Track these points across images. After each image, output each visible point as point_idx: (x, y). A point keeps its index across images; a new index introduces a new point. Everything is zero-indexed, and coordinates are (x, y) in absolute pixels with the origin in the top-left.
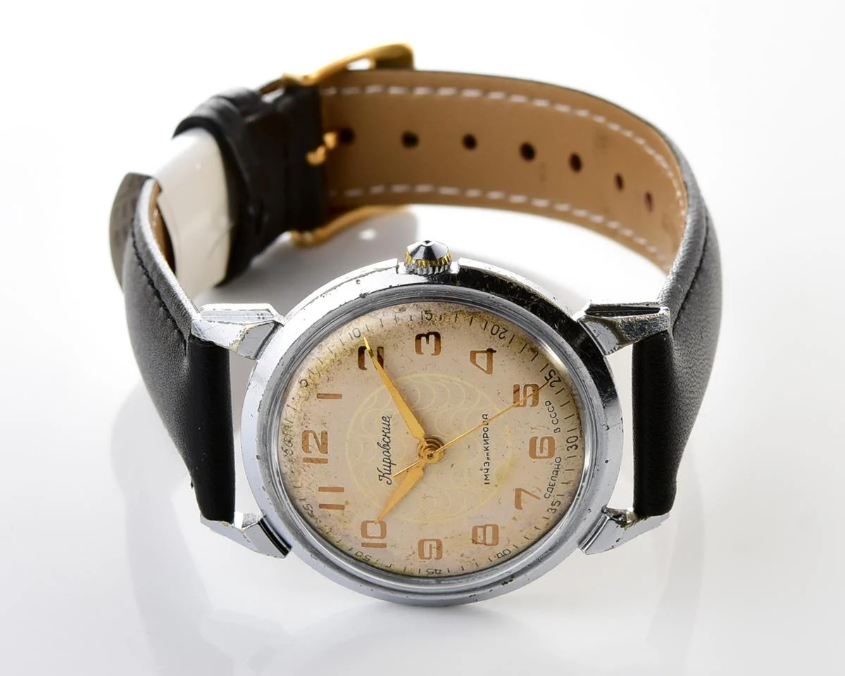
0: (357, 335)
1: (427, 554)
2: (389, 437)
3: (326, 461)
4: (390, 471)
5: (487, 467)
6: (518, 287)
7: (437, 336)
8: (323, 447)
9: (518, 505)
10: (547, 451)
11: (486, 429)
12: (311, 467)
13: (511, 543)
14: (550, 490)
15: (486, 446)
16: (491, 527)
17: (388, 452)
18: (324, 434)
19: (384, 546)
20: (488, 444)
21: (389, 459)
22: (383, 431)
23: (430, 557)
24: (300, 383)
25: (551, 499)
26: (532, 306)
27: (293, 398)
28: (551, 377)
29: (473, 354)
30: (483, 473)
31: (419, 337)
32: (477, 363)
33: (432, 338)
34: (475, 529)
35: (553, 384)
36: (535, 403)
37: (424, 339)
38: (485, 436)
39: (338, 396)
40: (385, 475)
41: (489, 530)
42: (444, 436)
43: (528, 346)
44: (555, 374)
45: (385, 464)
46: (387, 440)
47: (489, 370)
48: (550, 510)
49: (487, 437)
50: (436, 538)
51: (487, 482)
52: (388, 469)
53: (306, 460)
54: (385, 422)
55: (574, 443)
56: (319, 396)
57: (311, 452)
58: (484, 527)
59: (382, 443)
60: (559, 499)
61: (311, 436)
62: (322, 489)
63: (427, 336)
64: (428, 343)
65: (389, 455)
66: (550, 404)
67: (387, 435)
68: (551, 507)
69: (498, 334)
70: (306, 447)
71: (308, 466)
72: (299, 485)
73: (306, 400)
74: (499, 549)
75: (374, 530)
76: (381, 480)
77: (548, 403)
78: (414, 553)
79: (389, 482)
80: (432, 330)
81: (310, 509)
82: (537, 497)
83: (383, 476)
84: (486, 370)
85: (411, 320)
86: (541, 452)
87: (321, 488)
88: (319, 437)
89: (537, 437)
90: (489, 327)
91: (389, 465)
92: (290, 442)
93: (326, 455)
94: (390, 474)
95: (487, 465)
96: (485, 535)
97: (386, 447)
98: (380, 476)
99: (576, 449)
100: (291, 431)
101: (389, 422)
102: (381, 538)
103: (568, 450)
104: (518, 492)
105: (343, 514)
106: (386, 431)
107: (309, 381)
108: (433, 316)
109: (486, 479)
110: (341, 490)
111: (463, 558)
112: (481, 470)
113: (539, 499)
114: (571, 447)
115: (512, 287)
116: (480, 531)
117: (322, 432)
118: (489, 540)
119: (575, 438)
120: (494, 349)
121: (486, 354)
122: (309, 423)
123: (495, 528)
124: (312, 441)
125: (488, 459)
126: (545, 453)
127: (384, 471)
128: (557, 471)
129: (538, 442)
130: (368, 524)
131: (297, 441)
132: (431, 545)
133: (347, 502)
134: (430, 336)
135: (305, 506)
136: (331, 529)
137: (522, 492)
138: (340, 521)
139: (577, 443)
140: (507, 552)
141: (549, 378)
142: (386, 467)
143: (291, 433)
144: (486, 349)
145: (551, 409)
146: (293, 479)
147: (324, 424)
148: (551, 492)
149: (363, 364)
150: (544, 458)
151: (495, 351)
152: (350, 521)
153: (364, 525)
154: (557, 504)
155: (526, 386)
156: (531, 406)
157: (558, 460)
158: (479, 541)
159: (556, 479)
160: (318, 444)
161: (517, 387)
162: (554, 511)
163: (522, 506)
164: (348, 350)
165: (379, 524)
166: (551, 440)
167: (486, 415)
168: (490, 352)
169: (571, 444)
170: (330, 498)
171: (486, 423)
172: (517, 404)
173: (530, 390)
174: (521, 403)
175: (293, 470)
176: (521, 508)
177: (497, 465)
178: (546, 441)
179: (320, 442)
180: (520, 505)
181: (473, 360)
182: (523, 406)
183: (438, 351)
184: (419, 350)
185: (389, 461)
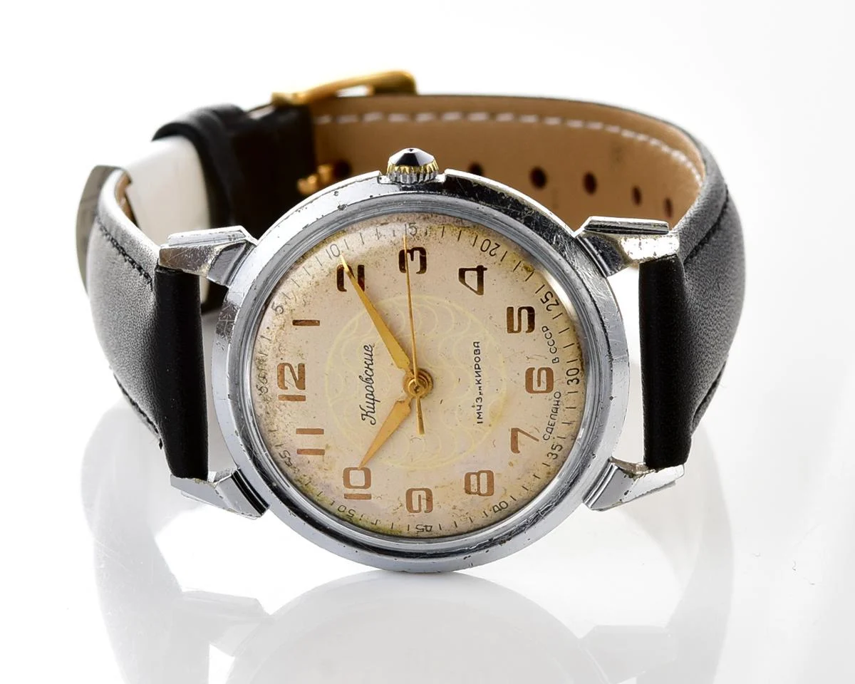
0: (336, 254)
1: (416, 507)
2: (371, 370)
3: (302, 398)
4: (374, 409)
5: (479, 403)
6: (510, 197)
7: (423, 251)
8: (301, 383)
9: (515, 449)
10: (546, 385)
11: (477, 359)
12: (288, 406)
13: (509, 494)
14: (549, 430)
15: (478, 379)
16: (485, 474)
17: (372, 387)
18: (302, 367)
19: (369, 497)
20: (480, 376)
21: (372, 395)
22: (365, 362)
23: (420, 510)
24: (276, 310)
25: (550, 443)
26: (525, 219)
27: (268, 328)
28: (548, 300)
29: (462, 273)
30: (475, 410)
31: (402, 255)
32: (466, 282)
33: (417, 254)
34: (468, 476)
35: (550, 308)
36: (531, 326)
37: (408, 256)
38: (477, 367)
39: (316, 323)
40: (368, 414)
41: (484, 477)
42: (431, 368)
43: (522, 265)
44: (552, 296)
45: (369, 400)
46: (369, 372)
47: (480, 291)
48: (550, 455)
49: (479, 368)
50: (425, 487)
51: (480, 420)
52: (372, 406)
53: (282, 398)
54: (367, 352)
55: (574, 377)
56: (295, 323)
57: (287, 388)
58: (478, 474)
59: (365, 376)
60: (560, 442)
61: (287, 369)
62: (301, 431)
63: (411, 252)
64: (412, 259)
65: (371, 390)
66: (548, 330)
67: (370, 366)
68: (552, 451)
69: (489, 250)
70: (282, 383)
71: (284, 405)
72: (275, 428)
73: (281, 328)
74: (495, 500)
75: (357, 478)
76: (364, 420)
77: (545, 329)
78: (401, 505)
79: (373, 422)
80: (416, 246)
81: (288, 456)
82: (535, 439)
83: (367, 415)
84: (476, 290)
85: (394, 236)
86: (539, 386)
87: (299, 429)
88: (296, 370)
89: (534, 369)
90: (479, 243)
91: (372, 401)
92: (264, 378)
93: (303, 391)
94: (374, 412)
95: (479, 401)
96: (479, 484)
97: (368, 380)
98: (362, 415)
99: (577, 383)
100: (266, 365)
101: (371, 352)
102: (364, 487)
103: (568, 384)
104: (515, 432)
105: (323, 460)
106: (370, 362)
107: (285, 307)
108: (418, 230)
109: (478, 418)
110: (321, 432)
111: (457, 511)
112: (473, 406)
113: (538, 440)
114: (572, 381)
115: (503, 198)
116: (473, 478)
117: (299, 365)
118: (484, 490)
119: (576, 371)
120: (485, 267)
121: (476, 272)
122: (284, 355)
123: (490, 475)
124: (288, 375)
125: (480, 394)
126: (543, 387)
127: (368, 410)
128: (557, 409)
129: (535, 373)
130: (351, 472)
131: (273, 375)
132: (420, 496)
133: (327, 447)
134: (415, 252)
135: (282, 454)
136: (310, 478)
137: (519, 433)
138: (319, 468)
139: (578, 376)
140: (504, 505)
141: (545, 300)
142: (368, 404)
143: (266, 368)
144: (476, 267)
145: (548, 336)
146: (268, 421)
147: (301, 355)
148: (551, 433)
149: (343, 285)
150: (542, 392)
151: (486, 269)
152: (331, 469)
153: (347, 473)
154: (558, 448)
155: (521, 309)
156: (527, 332)
157: (557, 395)
158: (473, 491)
159: (556, 417)
160: (295, 379)
161: (510, 310)
162: (554, 456)
163: (519, 449)
164: (326, 270)
165: (363, 471)
166: (549, 371)
167: (478, 343)
168: (480, 270)
169: (572, 378)
170: (309, 442)
171: (477, 352)
172: (510, 330)
173: (525, 313)
174: (516, 329)
175: (268, 411)
176: (518, 452)
177: (490, 401)
178: (544, 373)
179: (297, 376)
180: (517, 448)
181: (462, 278)
182: (518, 332)
183: (423, 269)
184: (403, 268)
185: (372, 397)
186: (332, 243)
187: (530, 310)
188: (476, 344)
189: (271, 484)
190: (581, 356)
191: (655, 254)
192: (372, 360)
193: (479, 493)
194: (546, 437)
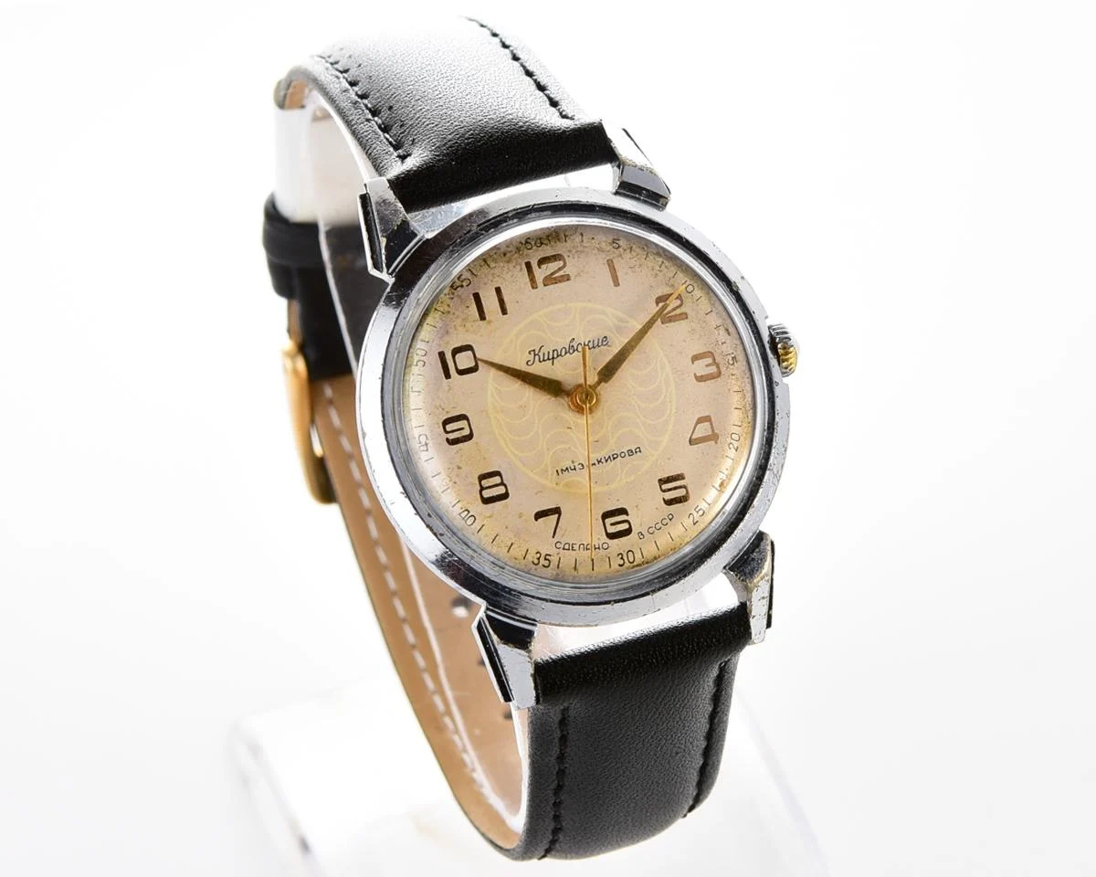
0: (687, 290)
1: (449, 427)
2: (584, 349)
3: (534, 286)
4: (544, 360)
5: (578, 467)
7: (717, 375)
8: (549, 280)
9: (539, 515)
10: (614, 531)
11: (623, 455)
12: (522, 272)
13: (486, 522)
14: (567, 547)
15: (603, 461)
16: (504, 491)
17: (566, 353)
18: (567, 278)
19: (448, 376)
20: (606, 461)
21: (558, 356)
22: (589, 341)
23: (447, 432)
24: (613, 242)
25: (553, 551)
27: (592, 238)
28: (698, 513)
29: (707, 419)
30: (568, 464)
31: (710, 354)
32: (698, 425)
33: (713, 369)
34: (498, 474)
35: (692, 517)
36: (669, 502)
37: (709, 360)
38: (615, 456)
39: (616, 283)
40: (537, 357)
41: (501, 490)
42: (603, 410)
43: (725, 477)
44: (701, 517)
45: (551, 354)
46: (580, 348)
47: (693, 442)
48: (538, 555)
49: (614, 459)
50: (474, 432)
51: (559, 471)
52: (546, 358)
53: (528, 265)
54: (600, 341)
55: (626, 560)
56: (610, 263)
57: (540, 268)
58: (502, 484)
59: (575, 344)
60: (554, 563)
61: (561, 263)
62: (498, 290)
63: (714, 363)
64: (707, 366)
65: (563, 354)
66: (670, 520)
67: (586, 347)
68: (543, 554)
69: (732, 442)
70: (543, 261)
71: (521, 269)
72: (492, 265)
73: (599, 250)
74: (478, 508)
75: (465, 360)
76: (530, 353)
77: (670, 517)
78: (448, 412)
79: (529, 363)
80: (721, 367)
81: (464, 284)
82: (554, 533)
83: (535, 355)
84: (694, 437)
85: (722, 344)
86: (612, 524)
88: (561, 273)
89: (627, 515)
90: (737, 431)
91: (551, 357)
92: (542, 244)
93: (542, 284)
94: (540, 361)
95: (580, 466)
96: (492, 487)
97: (571, 349)
98: (534, 350)
99: (620, 565)
100: (555, 242)
101: (602, 345)
102: (456, 368)
103: (618, 555)
104: (557, 511)
105: (474, 321)
106: (591, 345)
107: (621, 249)
108: (732, 367)
109: (562, 470)
110: (504, 312)
111: (456, 470)
112: (573, 462)
113: (553, 536)
114: (622, 558)
116: (497, 480)
117: (568, 275)
118: (487, 494)
119: (632, 560)
120: (719, 440)
121: (710, 433)
122: (574, 258)
123: (505, 496)
124: (553, 266)
126: (612, 530)
127: (541, 354)
128: (591, 549)
129: (623, 517)
130: (470, 352)
131: (547, 251)
132: (462, 429)
133: (490, 322)
134: (715, 367)
135: (463, 277)
136: (449, 312)
137: (557, 515)
138: (464, 320)
139: (627, 564)
140: (470, 521)
141: (698, 510)
142: (546, 353)
143: (552, 243)
144: (716, 431)
145: (664, 522)
146: (495, 256)
147: (579, 275)
148: (564, 549)
150: (606, 529)
151: (716, 442)
152: (467, 331)
153: (469, 348)
154: (546, 563)
155: (685, 487)
156: (664, 499)
157: (605, 546)
158: (483, 482)
159: (582, 549)
160: (552, 274)
161: (681, 477)
162: (536, 561)
163: (539, 520)
164: (671, 282)
165: (474, 364)
166: (628, 532)
167: (640, 451)
168: (714, 437)
169: (625, 558)
170: (490, 303)
171: (631, 453)
172: (662, 482)
173: (682, 492)
174: (664, 487)
175: (508, 255)
176: (536, 519)
177: (581, 477)
178: (625, 526)
179: (556, 275)
180: (540, 517)
181: (700, 420)
182: (661, 489)
183: (700, 379)
184: (695, 358)
185: (555, 356)
186: (695, 285)
187: (686, 497)
188: (639, 450)
190: (647, 563)
191: (753, 618)
192: (594, 347)
193: (482, 489)
194: (558, 545)
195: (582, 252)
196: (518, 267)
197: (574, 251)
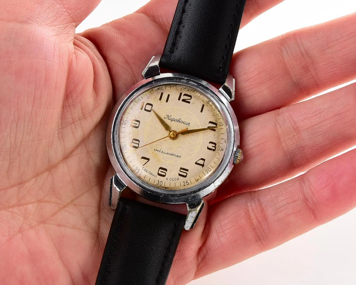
0: (220, 125)
1: (134, 122)
2: (182, 123)
3: (179, 99)
5: (161, 152)
7: (214, 150)
8: (184, 100)
11: (175, 155)
13: (128, 151)
14: (145, 170)
15: (169, 154)
16: (137, 146)
18: (189, 102)
19: (142, 109)
21: (174, 120)
23: (132, 123)
24: (208, 101)
25: (141, 169)
27: (203, 97)
28: (187, 183)
29: (204, 160)
33: (214, 148)
34: (138, 141)
35: (184, 183)
36: (180, 175)
37: (214, 145)
39: (202, 111)
40: (168, 118)
43: (200, 179)
46: (181, 122)
47: (196, 163)
49: (172, 155)
50: (139, 127)
51: (155, 150)
53: (181, 94)
55: (159, 184)
56: (203, 105)
57: (184, 96)
58: (138, 144)
59: (180, 120)
61: (190, 98)
62: (169, 95)
63: (215, 147)
64: (213, 146)
68: (138, 169)
69: (208, 170)
70: (186, 95)
72: (171, 89)
75: (149, 108)
77: (178, 179)
80: (216, 149)
81: (161, 89)
84: (197, 162)
85: (221, 143)
86: (161, 171)
89: (167, 171)
91: (172, 120)
92: (188, 91)
93: (181, 100)
95: (162, 152)
97: (179, 121)
99: (157, 184)
102: (145, 109)
104: (148, 159)
105: (157, 99)
106: (184, 123)
107: (209, 104)
110: (167, 101)
111: (128, 134)
112: (160, 150)
113: (143, 165)
114: (158, 182)
116: (138, 142)
119: (161, 185)
122: (194, 99)
123: (137, 148)
124: (188, 98)
125: (164, 153)
126: (160, 173)
128: (151, 174)
129: (165, 171)
130: (151, 106)
131: (189, 93)
132: (137, 124)
133: (161, 102)
135: (163, 88)
136: (152, 94)
137: (148, 161)
138: (155, 97)
139: (159, 185)
141: (187, 182)
142: (171, 118)
143: (191, 92)
144: (204, 164)
145: (175, 179)
147: (193, 104)
149: (211, 123)
150: (158, 172)
151: (203, 167)
152: (154, 101)
153: (152, 105)
154: (138, 171)
155: (187, 174)
156: (179, 173)
157: (156, 176)
158: (134, 141)
159: (149, 173)
161: (187, 170)
164: (217, 120)
165: (150, 110)
166: (164, 176)
167: (180, 157)
168: (203, 165)
170: (165, 97)
171: (178, 156)
172: (181, 168)
173: (185, 174)
174: (181, 170)
175: (178, 88)
176: (141, 158)
177: (161, 155)
178: (164, 174)
179: (187, 100)
180: (143, 158)
181: (202, 159)
182: (180, 170)
183: (208, 148)
184: (210, 142)
185: (173, 120)
186: (224, 125)
187: (185, 176)
189: (154, 81)
190: (165, 188)
191: (187, 221)
193: (132, 142)
194: (143, 168)
195: (198, 99)
196: (178, 93)
197: (196, 97)
